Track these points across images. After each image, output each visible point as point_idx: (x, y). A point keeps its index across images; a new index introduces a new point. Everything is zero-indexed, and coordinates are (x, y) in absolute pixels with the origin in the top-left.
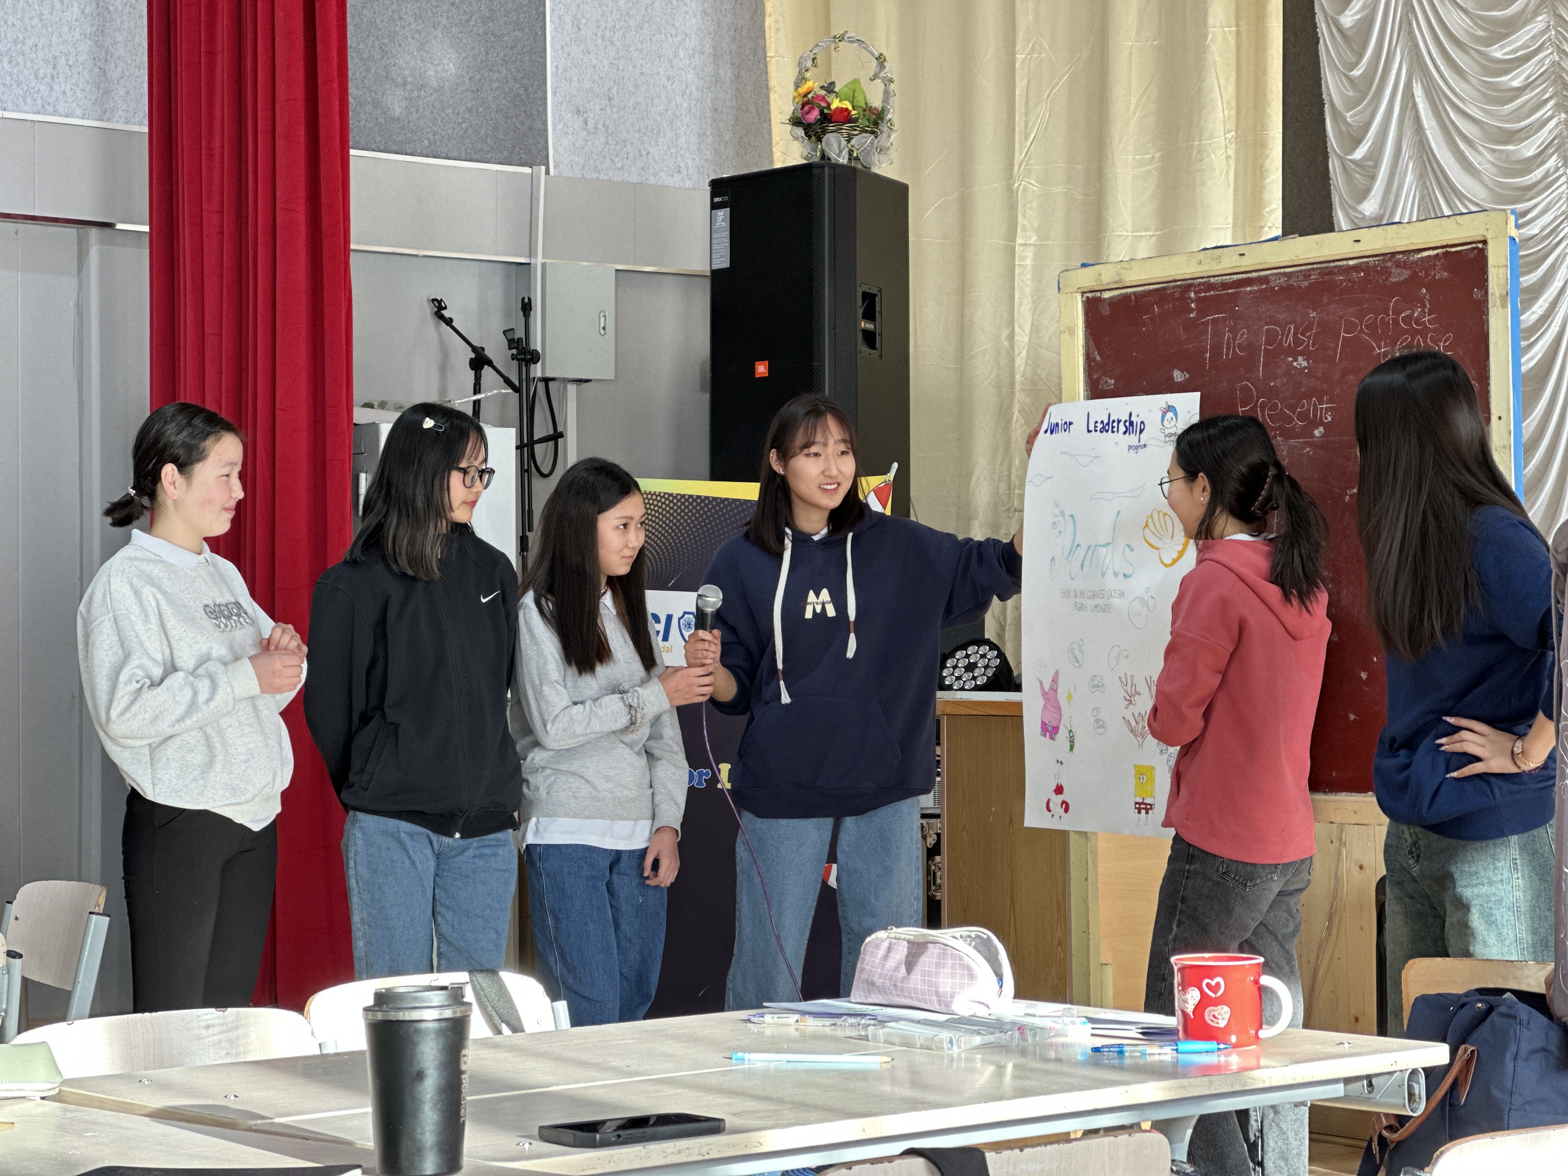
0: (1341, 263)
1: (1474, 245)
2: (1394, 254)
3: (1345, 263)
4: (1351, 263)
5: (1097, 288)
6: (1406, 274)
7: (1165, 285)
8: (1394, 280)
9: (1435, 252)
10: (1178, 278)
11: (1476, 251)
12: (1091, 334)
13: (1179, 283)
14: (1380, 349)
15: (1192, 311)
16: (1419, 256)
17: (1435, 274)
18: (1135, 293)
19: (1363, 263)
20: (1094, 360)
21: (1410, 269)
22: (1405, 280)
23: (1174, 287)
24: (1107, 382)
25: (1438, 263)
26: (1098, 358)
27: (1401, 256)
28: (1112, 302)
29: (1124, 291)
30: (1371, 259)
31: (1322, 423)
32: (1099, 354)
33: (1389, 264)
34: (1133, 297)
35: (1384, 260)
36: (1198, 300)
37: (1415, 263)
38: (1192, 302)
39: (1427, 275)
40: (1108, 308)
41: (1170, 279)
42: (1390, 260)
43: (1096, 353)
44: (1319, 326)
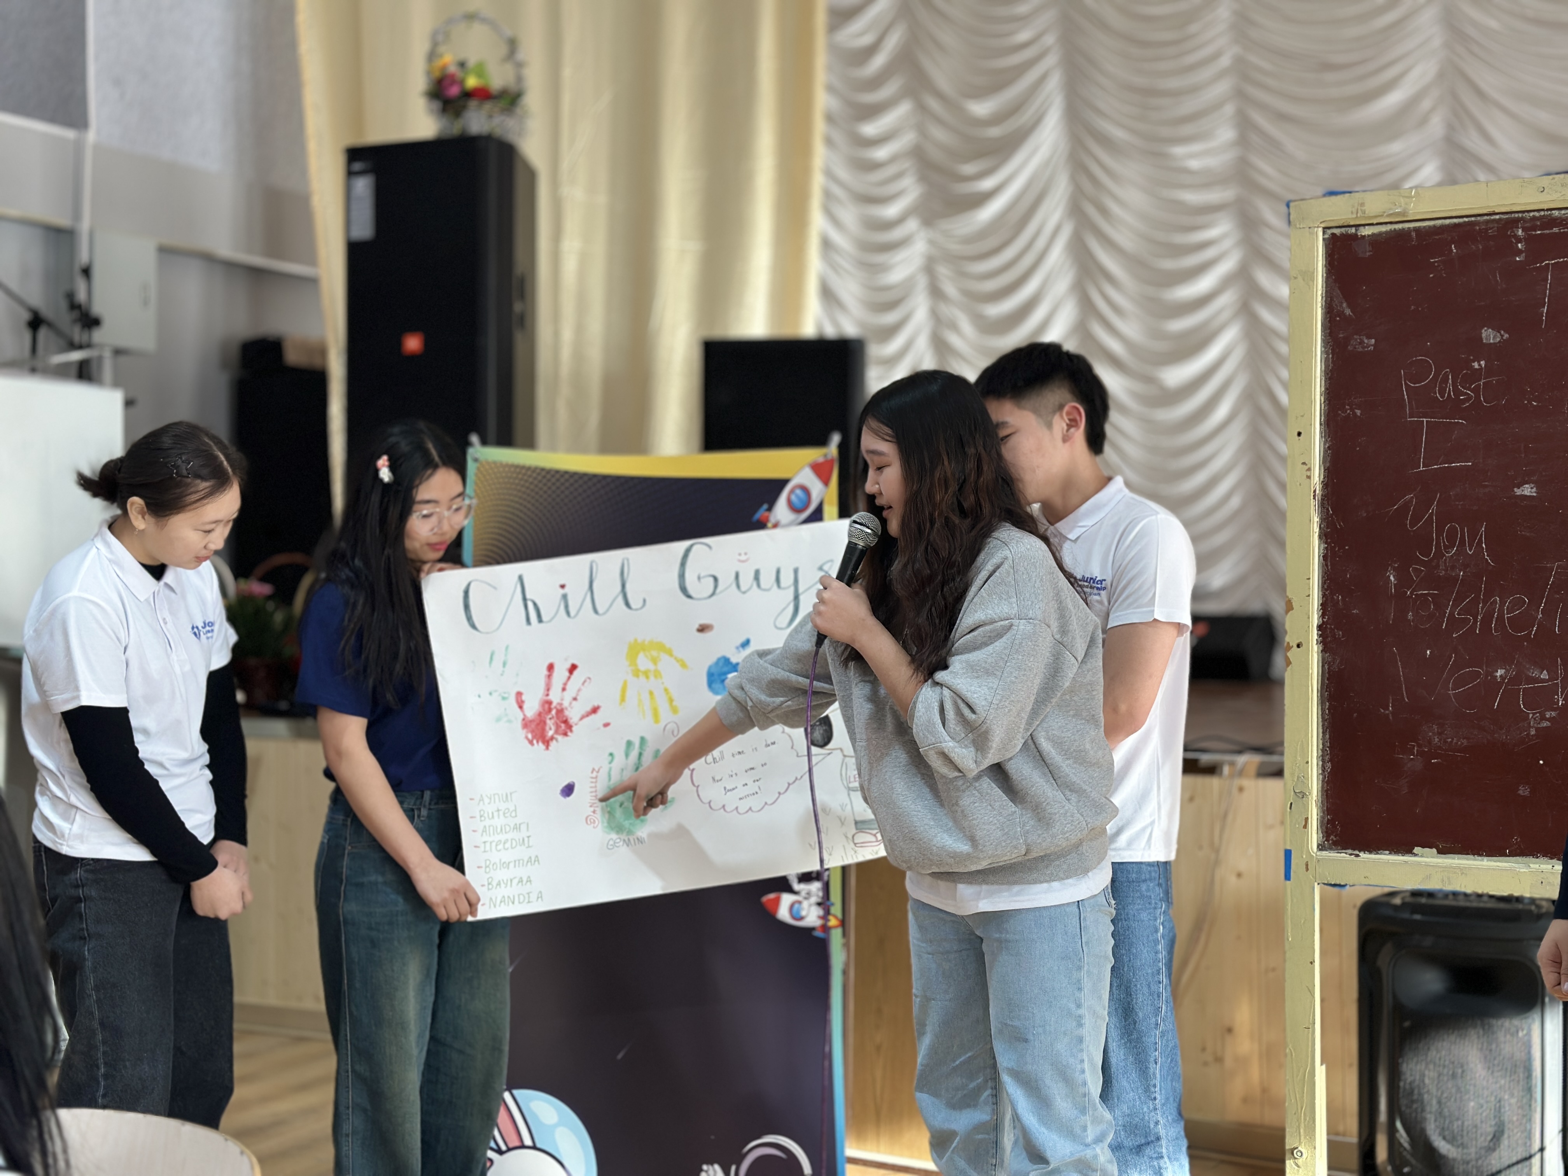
5: (1352, 223)
7: (1473, 219)
10: (1497, 211)
12: (1335, 281)
13: (1497, 217)
15: (1519, 252)
18: (1417, 230)
20: (1341, 314)
23: (1488, 222)
24: (1362, 342)
26: (1348, 312)
28: (1375, 240)
29: (1400, 226)
32: (1350, 306)
34: (1414, 234)
36: (1528, 240)
38: (1519, 240)
40: (1368, 248)
41: (1485, 211)
43: (1345, 305)
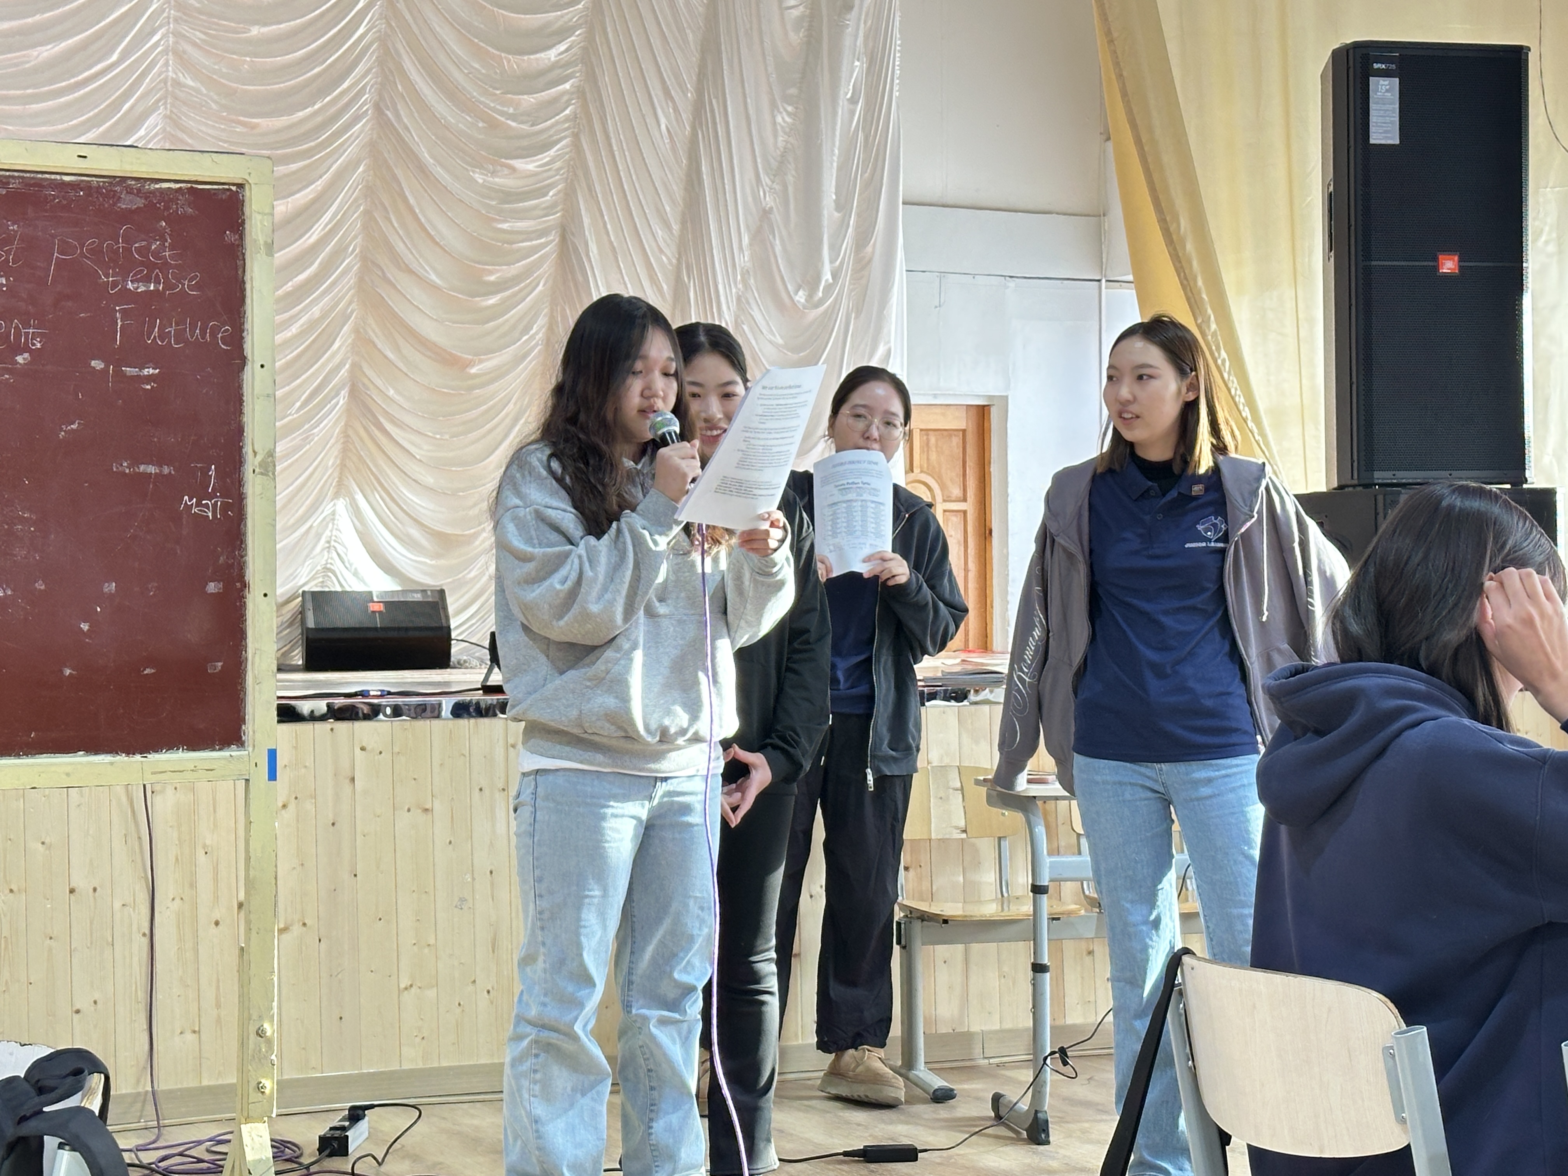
0: (53, 177)
1: (227, 187)
2: (124, 179)
3: (58, 177)
4: (67, 178)
6: (140, 203)
8: (124, 206)
9: (178, 186)
11: (228, 193)
14: (107, 276)
16: (157, 186)
17: (177, 208)
19: (83, 181)
21: (146, 199)
22: (138, 208)
25: (181, 197)
27: (133, 183)
30: (94, 179)
31: (26, 349)
33: (118, 189)
35: (110, 183)
37: (153, 192)
39: (167, 208)
42: (119, 184)
44: (22, 239)
